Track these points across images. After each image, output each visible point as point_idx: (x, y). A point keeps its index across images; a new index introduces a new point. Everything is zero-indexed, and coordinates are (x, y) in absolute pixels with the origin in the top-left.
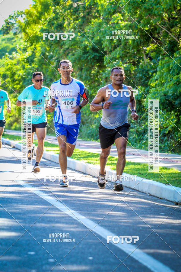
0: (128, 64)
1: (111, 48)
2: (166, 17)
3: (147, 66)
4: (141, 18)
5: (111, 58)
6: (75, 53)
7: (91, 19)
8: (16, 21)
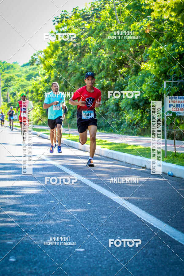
0: (109, 81)
1: (99, 71)
2: (132, 50)
3: (121, 82)
4: (116, 51)
5: (99, 77)
6: (76, 75)
7: (85, 54)
8: (38, 57)
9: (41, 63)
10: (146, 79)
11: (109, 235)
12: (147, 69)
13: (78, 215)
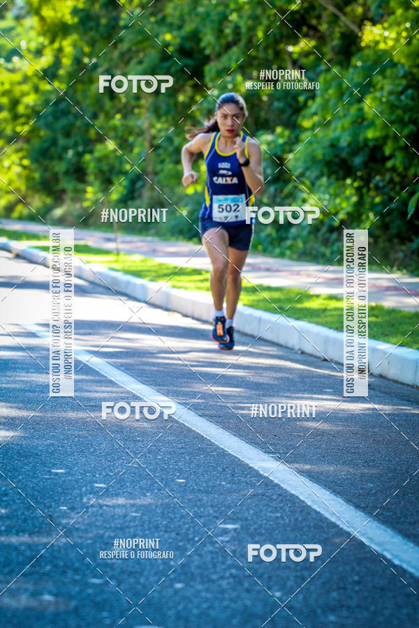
1: (220, 47)
5: (220, 68)
9: (28, 13)
10: (378, 79)
11: (246, 585)
12: (382, 46)
13: (145, 518)
